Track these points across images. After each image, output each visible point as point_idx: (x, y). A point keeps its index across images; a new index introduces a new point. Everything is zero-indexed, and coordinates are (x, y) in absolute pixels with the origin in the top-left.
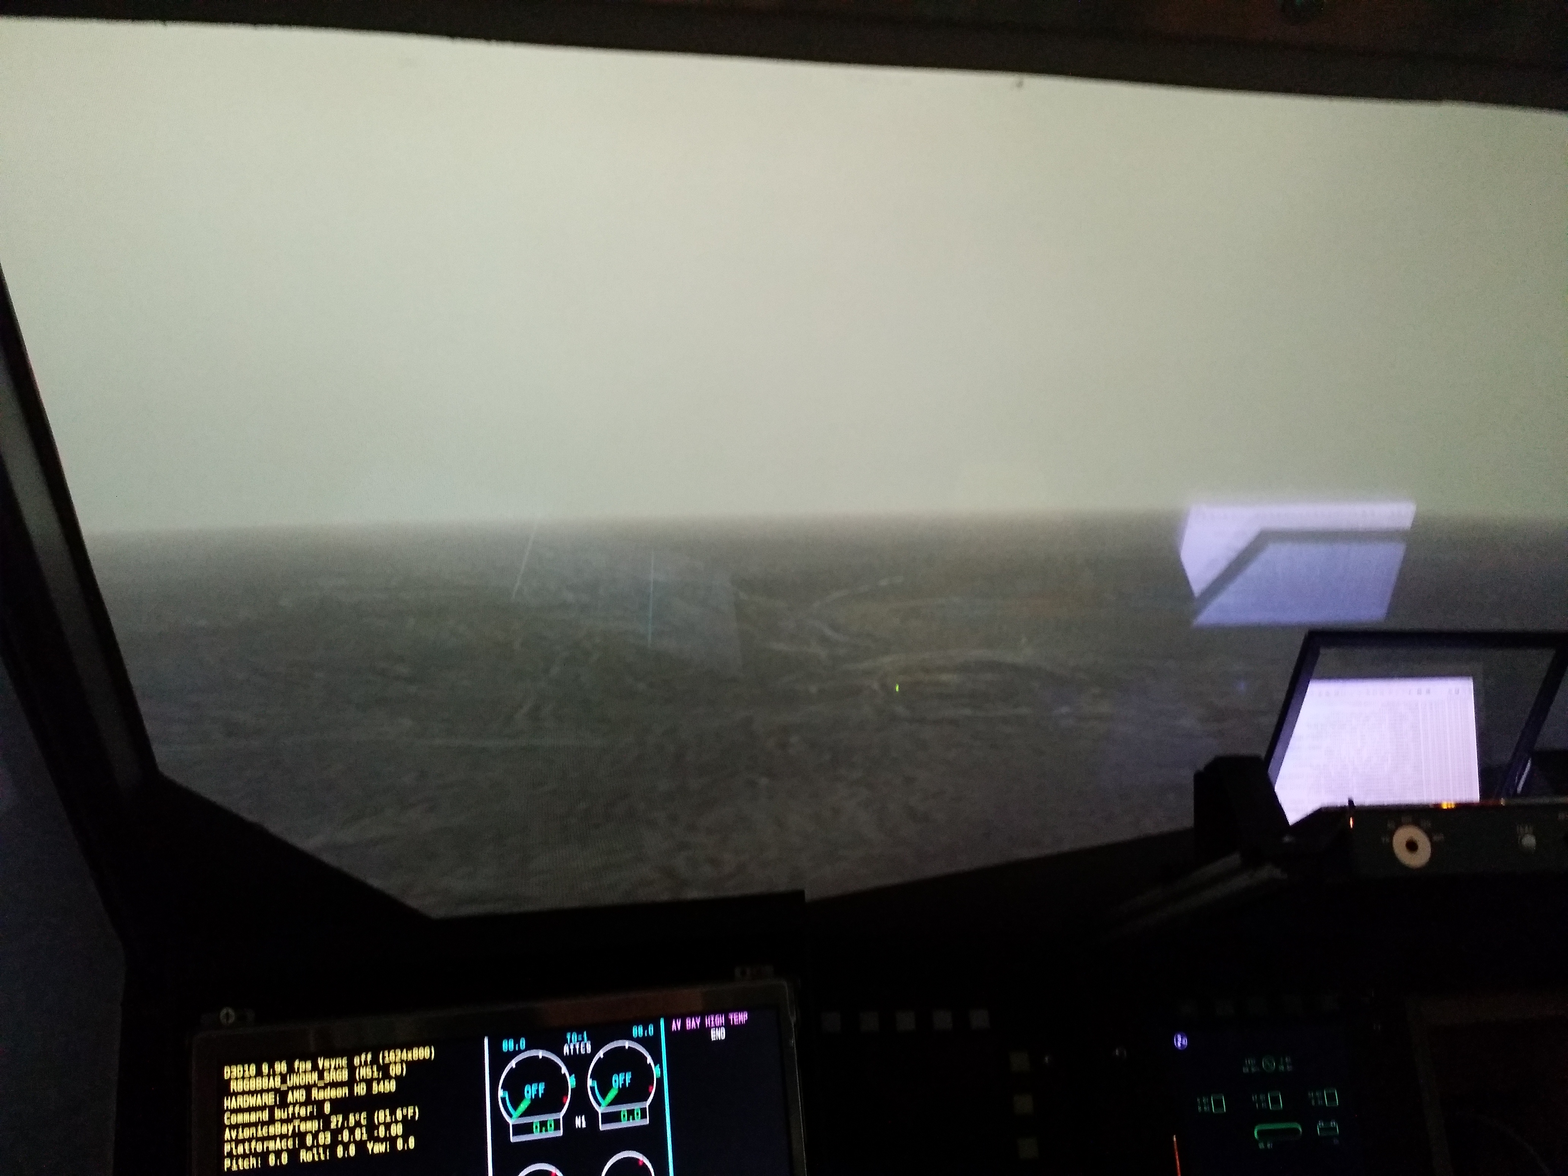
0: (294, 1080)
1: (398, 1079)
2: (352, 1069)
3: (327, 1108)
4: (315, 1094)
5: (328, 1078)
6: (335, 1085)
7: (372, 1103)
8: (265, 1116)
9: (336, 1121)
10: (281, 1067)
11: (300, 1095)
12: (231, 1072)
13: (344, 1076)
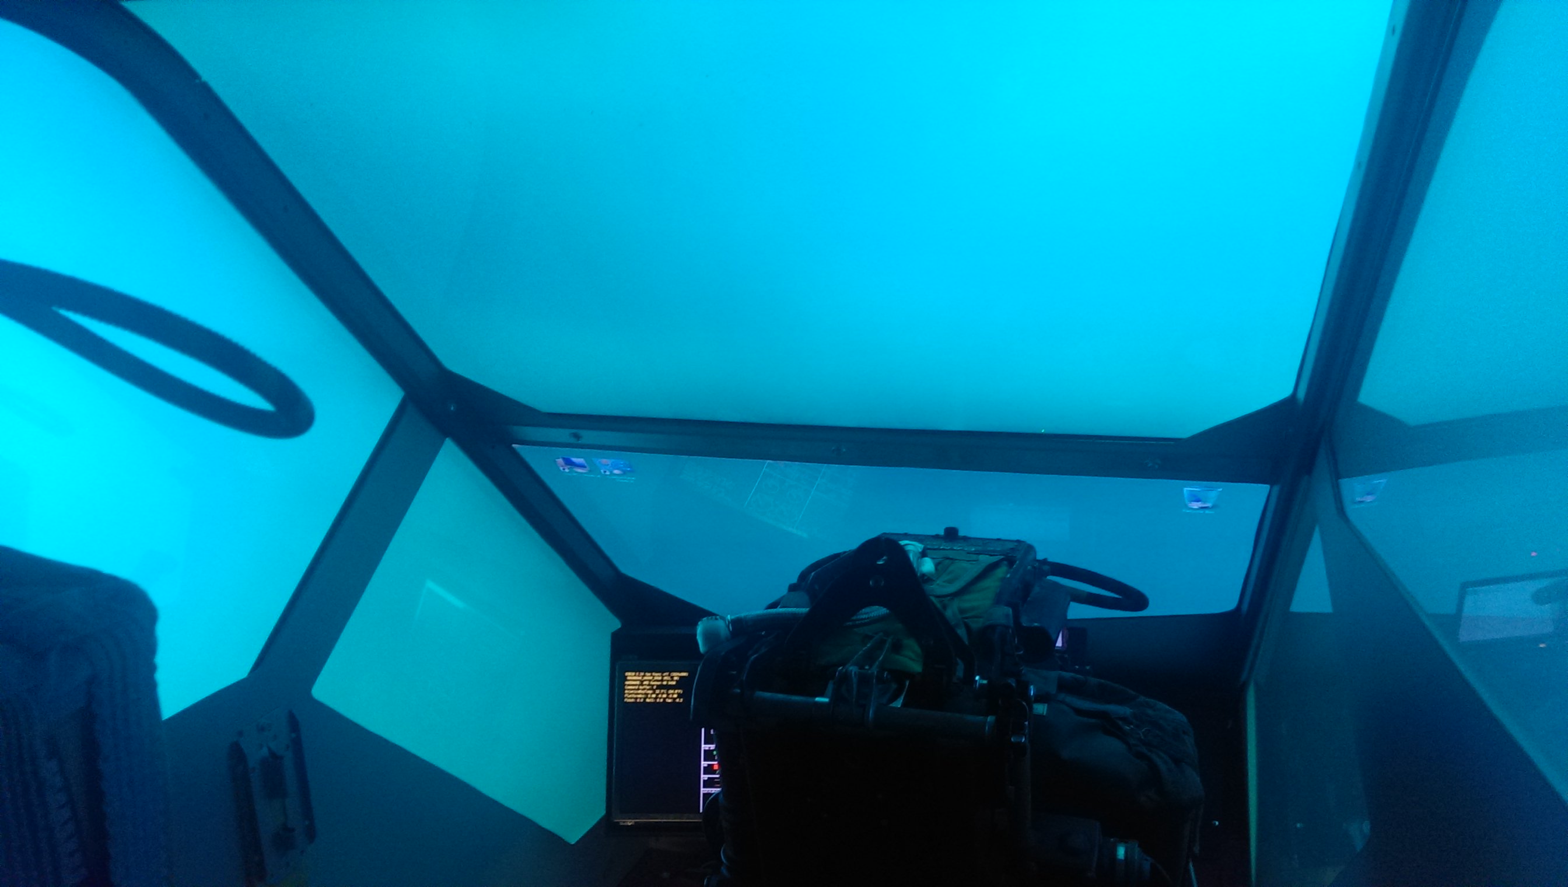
0: (645, 678)
1: (676, 681)
2: (663, 677)
3: (655, 687)
4: (652, 683)
5: (656, 678)
6: (657, 681)
7: (668, 687)
8: (637, 687)
9: (658, 691)
10: (642, 674)
11: (647, 683)
12: (627, 674)
13: (660, 678)
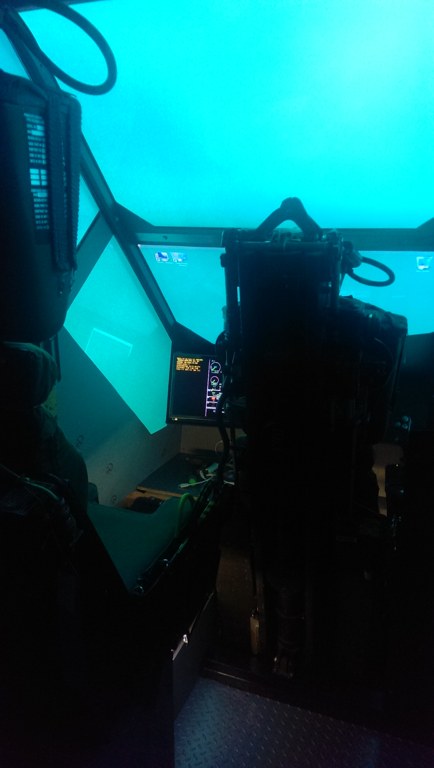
1: (198, 363)
3: (189, 364)
6: (190, 362)
7: (194, 365)
8: (181, 364)
9: (190, 366)
10: (184, 359)
11: (186, 362)
12: (178, 358)
13: (191, 361)
